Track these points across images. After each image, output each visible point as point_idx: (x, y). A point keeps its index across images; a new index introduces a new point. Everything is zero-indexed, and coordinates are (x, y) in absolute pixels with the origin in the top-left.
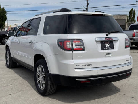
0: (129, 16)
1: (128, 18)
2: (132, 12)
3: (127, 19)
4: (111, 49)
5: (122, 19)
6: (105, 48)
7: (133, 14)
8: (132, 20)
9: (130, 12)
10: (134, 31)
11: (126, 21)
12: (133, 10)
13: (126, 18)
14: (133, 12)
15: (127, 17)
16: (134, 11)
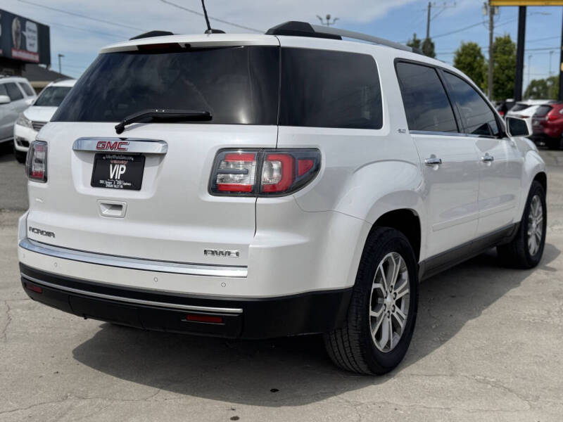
4: (126, 188)
6: (102, 182)
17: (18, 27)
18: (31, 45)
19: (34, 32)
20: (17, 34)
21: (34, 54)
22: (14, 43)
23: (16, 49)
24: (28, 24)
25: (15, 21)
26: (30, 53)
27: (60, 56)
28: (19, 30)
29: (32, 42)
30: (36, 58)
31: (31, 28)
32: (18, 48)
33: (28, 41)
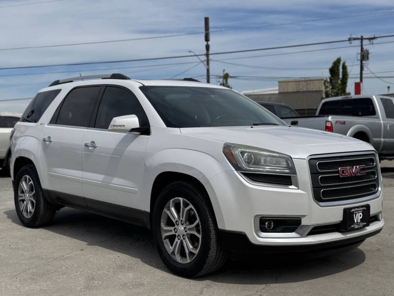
0: (331, 80)
1: (326, 87)
2: (338, 70)
3: (324, 91)
5: (311, 90)
7: (341, 76)
8: (340, 91)
9: (334, 71)
10: (330, 118)
11: (322, 95)
12: (342, 63)
13: (323, 89)
14: (341, 70)
15: (325, 84)
16: (344, 68)
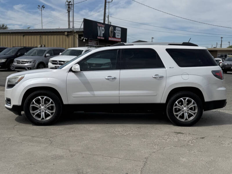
17: (112, 29)
18: (117, 36)
19: (120, 31)
20: (111, 32)
21: (119, 39)
22: (110, 35)
23: (111, 37)
24: (117, 28)
25: (111, 27)
26: (117, 38)
27: (152, 38)
28: (113, 30)
29: (118, 34)
30: (120, 40)
31: (118, 29)
32: (112, 37)
33: (116, 34)
